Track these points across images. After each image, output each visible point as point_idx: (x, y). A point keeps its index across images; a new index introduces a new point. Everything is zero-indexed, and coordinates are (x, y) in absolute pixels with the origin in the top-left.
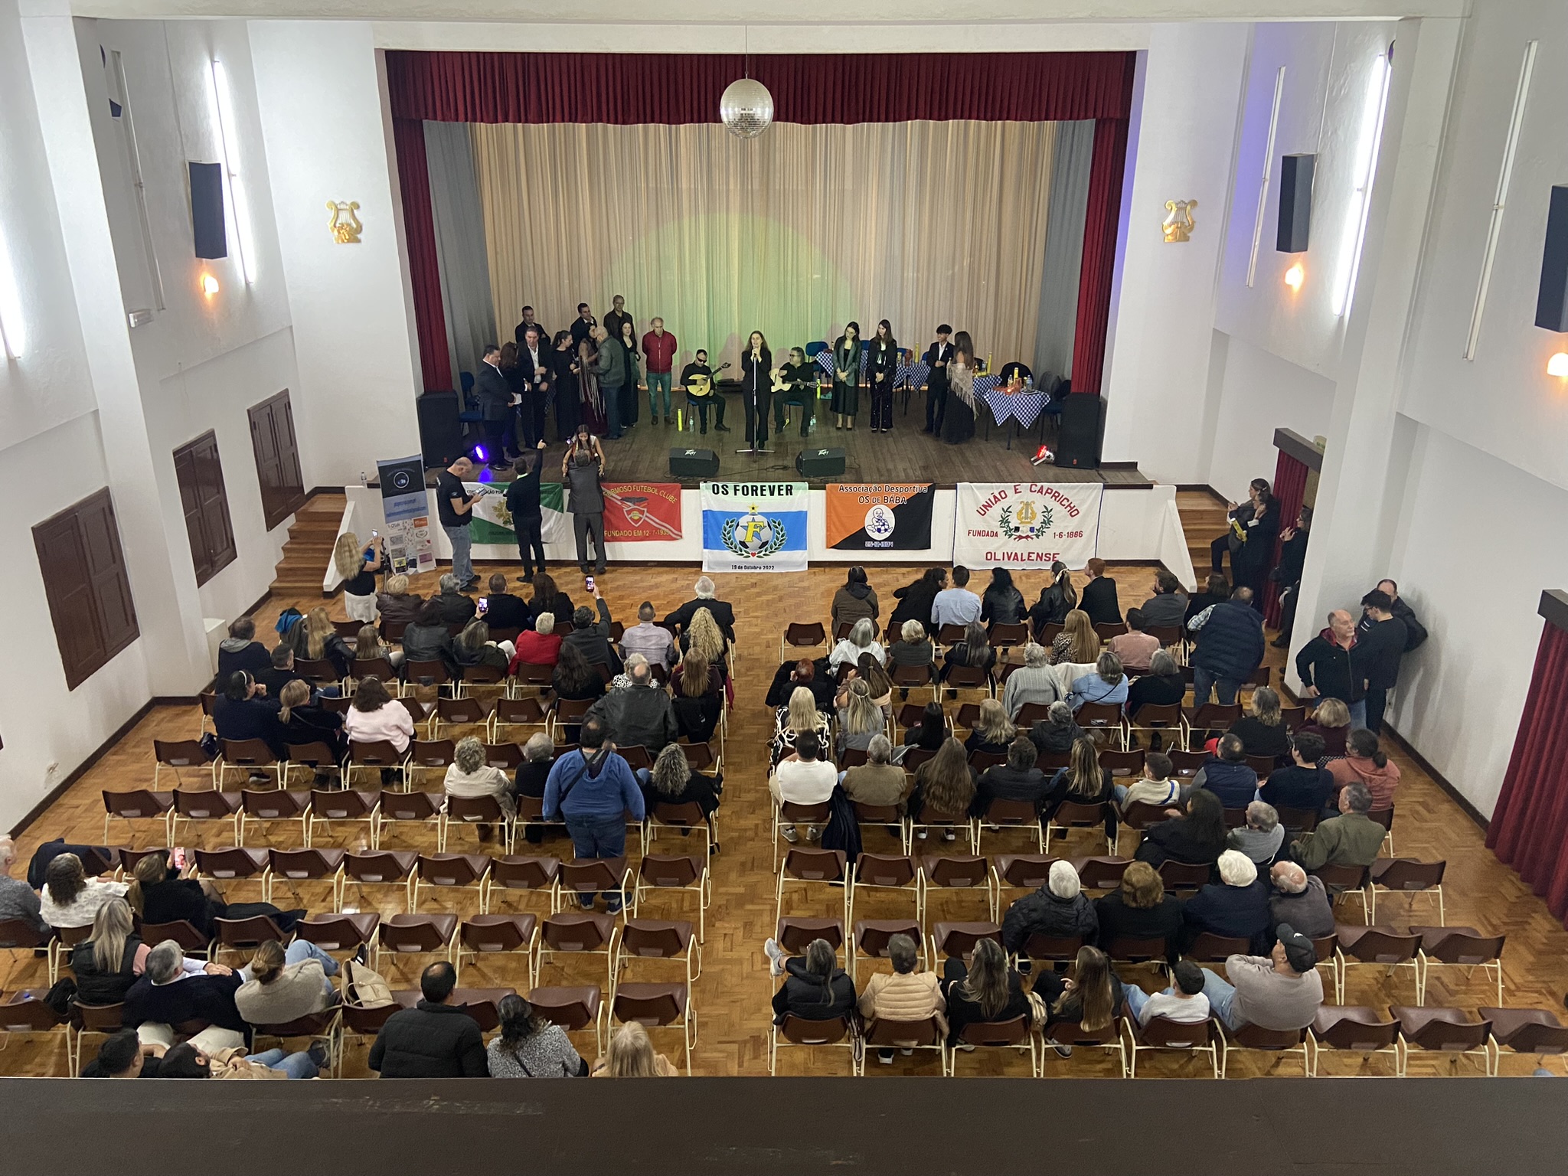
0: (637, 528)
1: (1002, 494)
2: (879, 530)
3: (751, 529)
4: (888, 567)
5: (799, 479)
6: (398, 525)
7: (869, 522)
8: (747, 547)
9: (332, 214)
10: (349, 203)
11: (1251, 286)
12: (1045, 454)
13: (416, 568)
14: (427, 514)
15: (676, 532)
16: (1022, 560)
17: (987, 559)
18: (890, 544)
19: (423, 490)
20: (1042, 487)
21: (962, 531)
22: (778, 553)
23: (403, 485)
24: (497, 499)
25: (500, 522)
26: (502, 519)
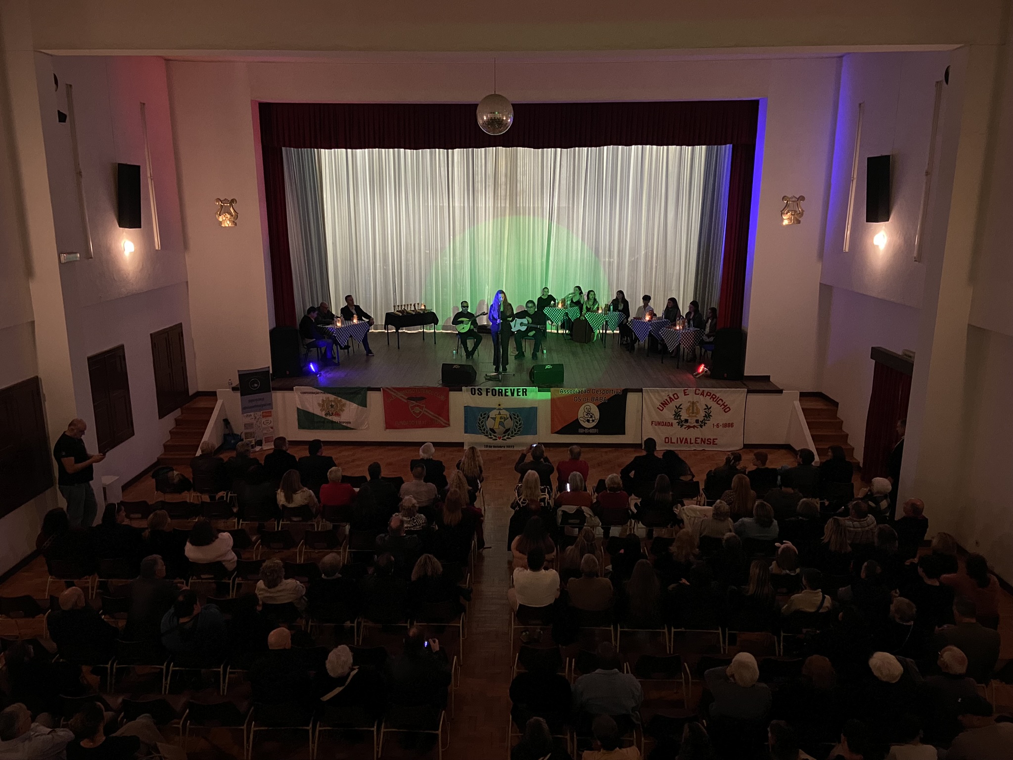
1: (675, 395)
2: (588, 421)
3: (498, 420)
4: (594, 447)
5: (532, 385)
7: (581, 413)
8: (495, 433)
10: (230, 199)
11: (847, 250)
12: (703, 369)
13: (261, 445)
14: (272, 409)
15: (446, 422)
16: (691, 443)
17: (665, 442)
18: (595, 431)
19: (270, 391)
20: (703, 391)
21: (647, 420)
22: (517, 437)
23: (256, 387)
24: (321, 399)
25: (323, 414)
26: (324, 413)
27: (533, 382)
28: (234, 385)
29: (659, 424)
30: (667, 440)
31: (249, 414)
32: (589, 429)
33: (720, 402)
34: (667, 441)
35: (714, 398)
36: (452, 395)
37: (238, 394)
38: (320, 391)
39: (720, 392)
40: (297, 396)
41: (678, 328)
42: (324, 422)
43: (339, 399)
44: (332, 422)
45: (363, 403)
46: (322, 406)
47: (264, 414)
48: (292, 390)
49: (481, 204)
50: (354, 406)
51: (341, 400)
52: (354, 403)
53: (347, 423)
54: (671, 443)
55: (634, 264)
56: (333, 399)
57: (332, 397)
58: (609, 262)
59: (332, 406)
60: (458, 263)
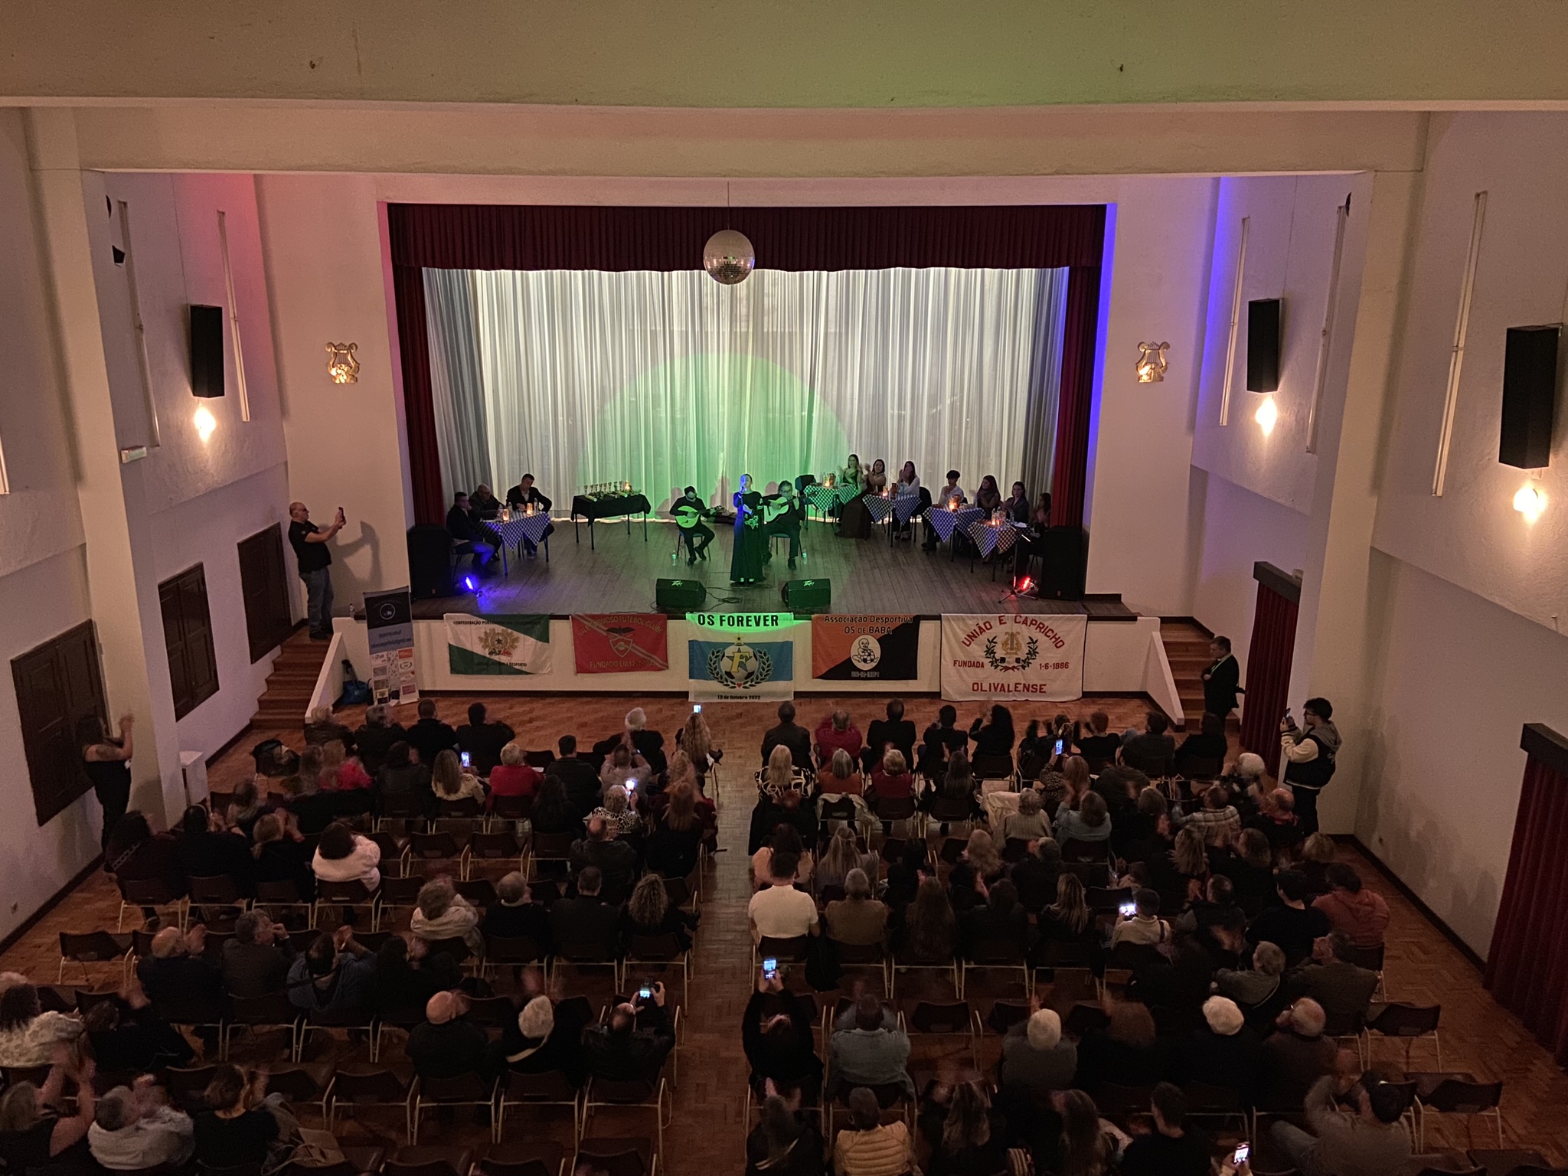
0: (622, 659)
1: (987, 625)
2: (865, 661)
3: (737, 660)
4: (871, 697)
5: (785, 610)
7: (855, 650)
8: (733, 677)
10: (347, 344)
11: (1225, 424)
12: (1029, 585)
13: (398, 698)
14: (413, 646)
15: (662, 662)
16: (1009, 691)
17: (974, 690)
18: (876, 674)
19: (410, 621)
20: (1027, 618)
21: (948, 662)
22: (763, 683)
23: (390, 616)
24: (483, 630)
25: (486, 653)
26: (487, 650)
27: (787, 604)
28: (358, 612)
29: (965, 664)
30: (976, 686)
32: (866, 671)
33: (1050, 633)
34: (976, 688)
35: (1041, 628)
36: (672, 624)
37: (364, 625)
38: (482, 620)
39: (1048, 619)
40: (448, 627)
41: (994, 523)
42: (487, 664)
44: (500, 664)
45: (544, 637)
46: (484, 640)
47: (402, 653)
48: (442, 618)
50: (531, 640)
51: (511, 633)
52: (531, 636)
53: (521, 665)
54: (982, 690)
55: (935, 420)
56: (500, 631)
57: (499, 628)
58: (900, 416)
59: (499, 641)
60: (678, 416)
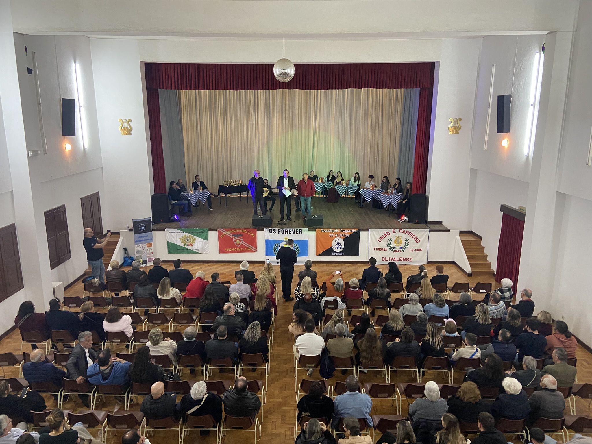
0: (238, 247)
1: (388, 233)
2: (338, 248)
4: (341, 263)
5: (305, 227)
6: (140, 246)
7: (334, 244)
9: (121, 124)
10: (127, 119)
11: (486, 149)
13: (146, 264)
14: (153, 242)
15: (255, 249)
17: (382, 260)
18: (342, 253)
19: (151, 232)
20: (404, 230)
21: (372, 248)
23: (143, 229)
24: (181, 236)
25: (182, 245)
27: (306, 225)
28: (130, 228)
29: (379, 249)
31: (139, 245)
33: (414, 237)
35: (410, 235)
36: (259, 233)
37: (133, 232)
38: (181, 231)
39: (413, 231)
40: (167, 234)
42: (183, 249)
43: (192, 236)
45: (206, 238)
46: (182, 240)
47: (148, 245)
48: (164, 230)
49: (274, 122)
52: (201, 238)
53: (197, 250)
54: (386, 260)
56: (188, 236)
59: (188, 240)
60: (261, 156)
